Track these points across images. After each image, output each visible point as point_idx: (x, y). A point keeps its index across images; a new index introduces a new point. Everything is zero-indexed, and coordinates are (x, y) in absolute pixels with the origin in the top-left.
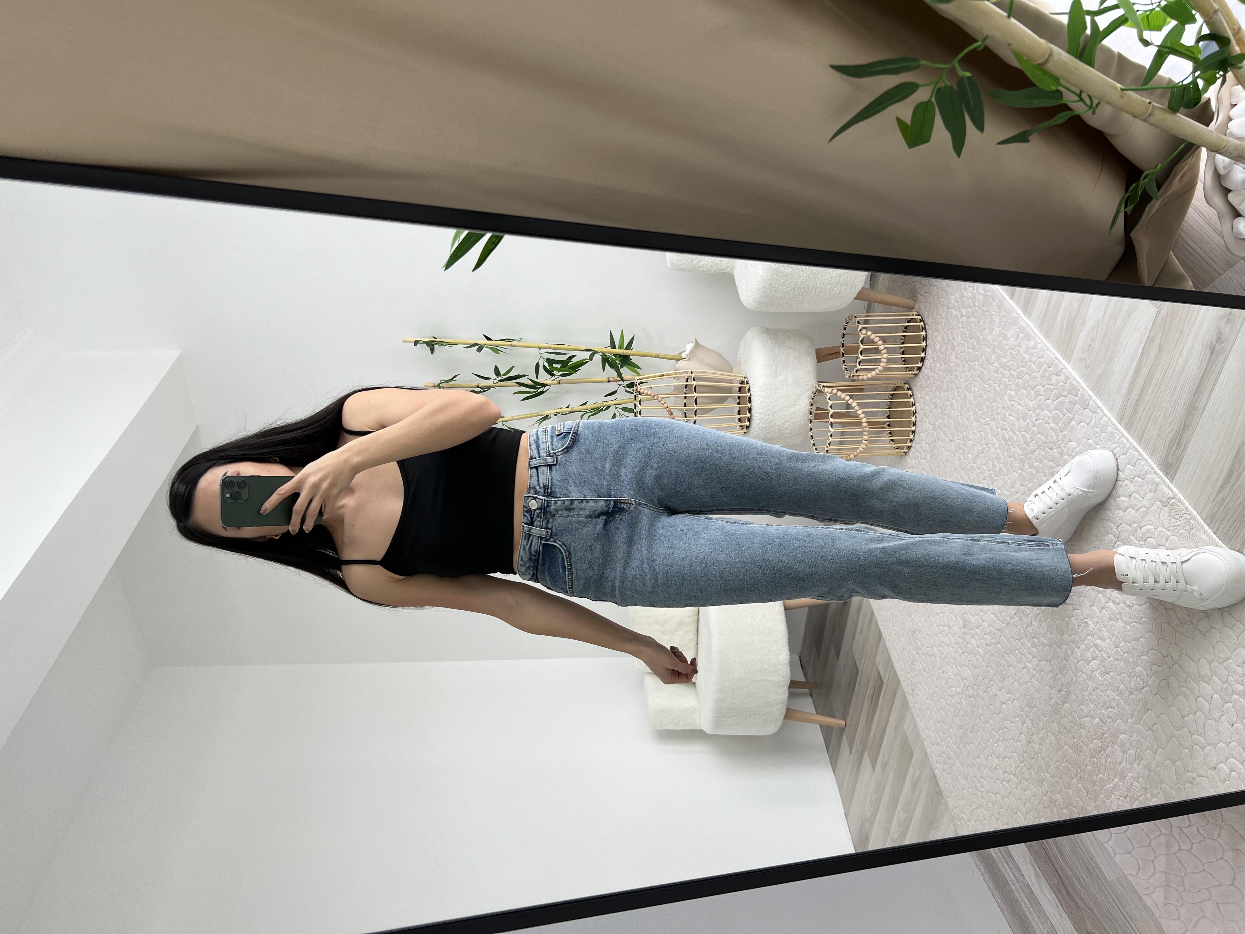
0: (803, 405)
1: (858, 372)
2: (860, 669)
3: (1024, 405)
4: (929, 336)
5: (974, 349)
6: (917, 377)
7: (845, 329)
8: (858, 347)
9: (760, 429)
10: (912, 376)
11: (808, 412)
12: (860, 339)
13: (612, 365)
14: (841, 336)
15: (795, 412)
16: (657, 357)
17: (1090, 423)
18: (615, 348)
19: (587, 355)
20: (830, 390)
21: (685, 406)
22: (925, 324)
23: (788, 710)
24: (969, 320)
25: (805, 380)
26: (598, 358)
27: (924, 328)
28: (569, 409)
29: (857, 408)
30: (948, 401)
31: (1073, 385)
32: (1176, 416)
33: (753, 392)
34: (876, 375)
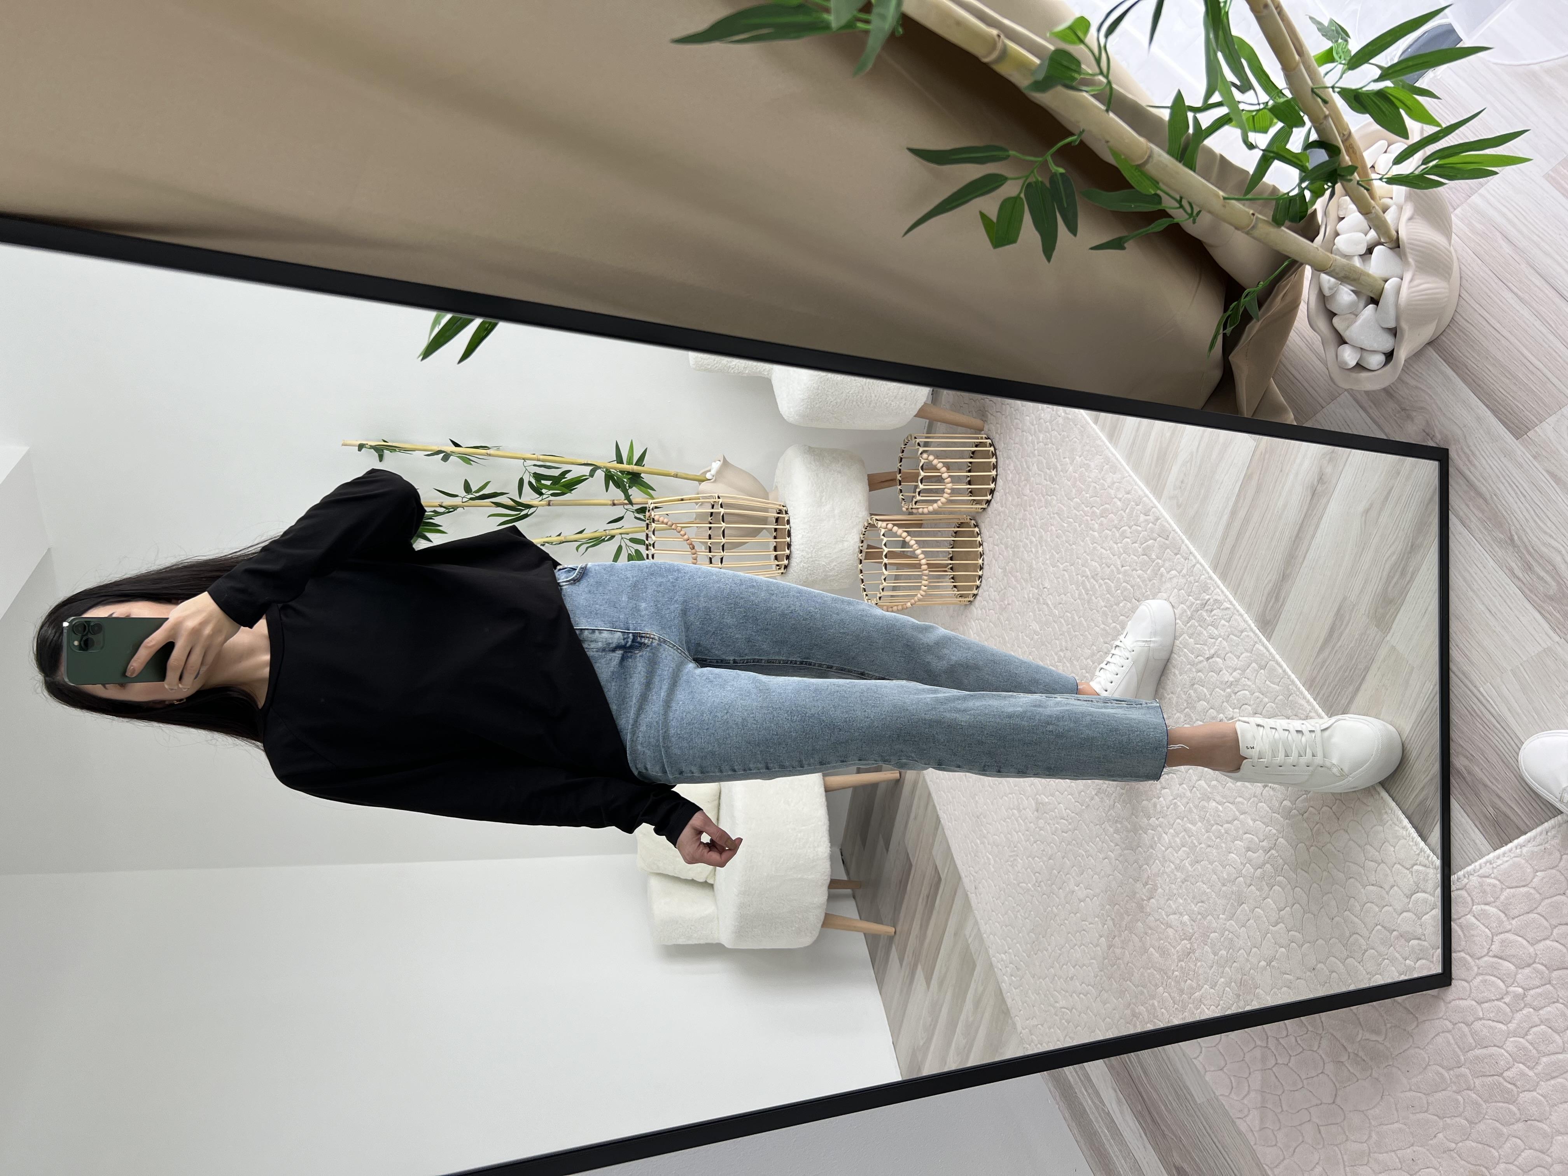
0: (852, 541)
1: (917, 504)
2: (914, 864)
3: (1108, 548)
4: (1000, 464)
5: (1052, 480)
6: (985, 512)
7: (903, 452)
8: (918, 474)
9: (800, 570)
10: (980, 510)
11: (857, 550)
12: (921, 465)
13: (618, 485)
14: (898, 461)
15: (842, 550)
16: (676, 476)
17: (1181, 571)
18: (622, 463)
19: (587, 470)
20: (884, 524)
21: (710, 538)
22: (995, 449)
23: (827, 916)
24: (1047, 446)
25: (855, 511)
26: (600, 474)
27: (994, 454)
28: (561, 538)
29: (915, 547)
30: (1021, 541)
31: (1164, 526)
32: (1274, 565)
33: (793, 523)
34: (939, 507)
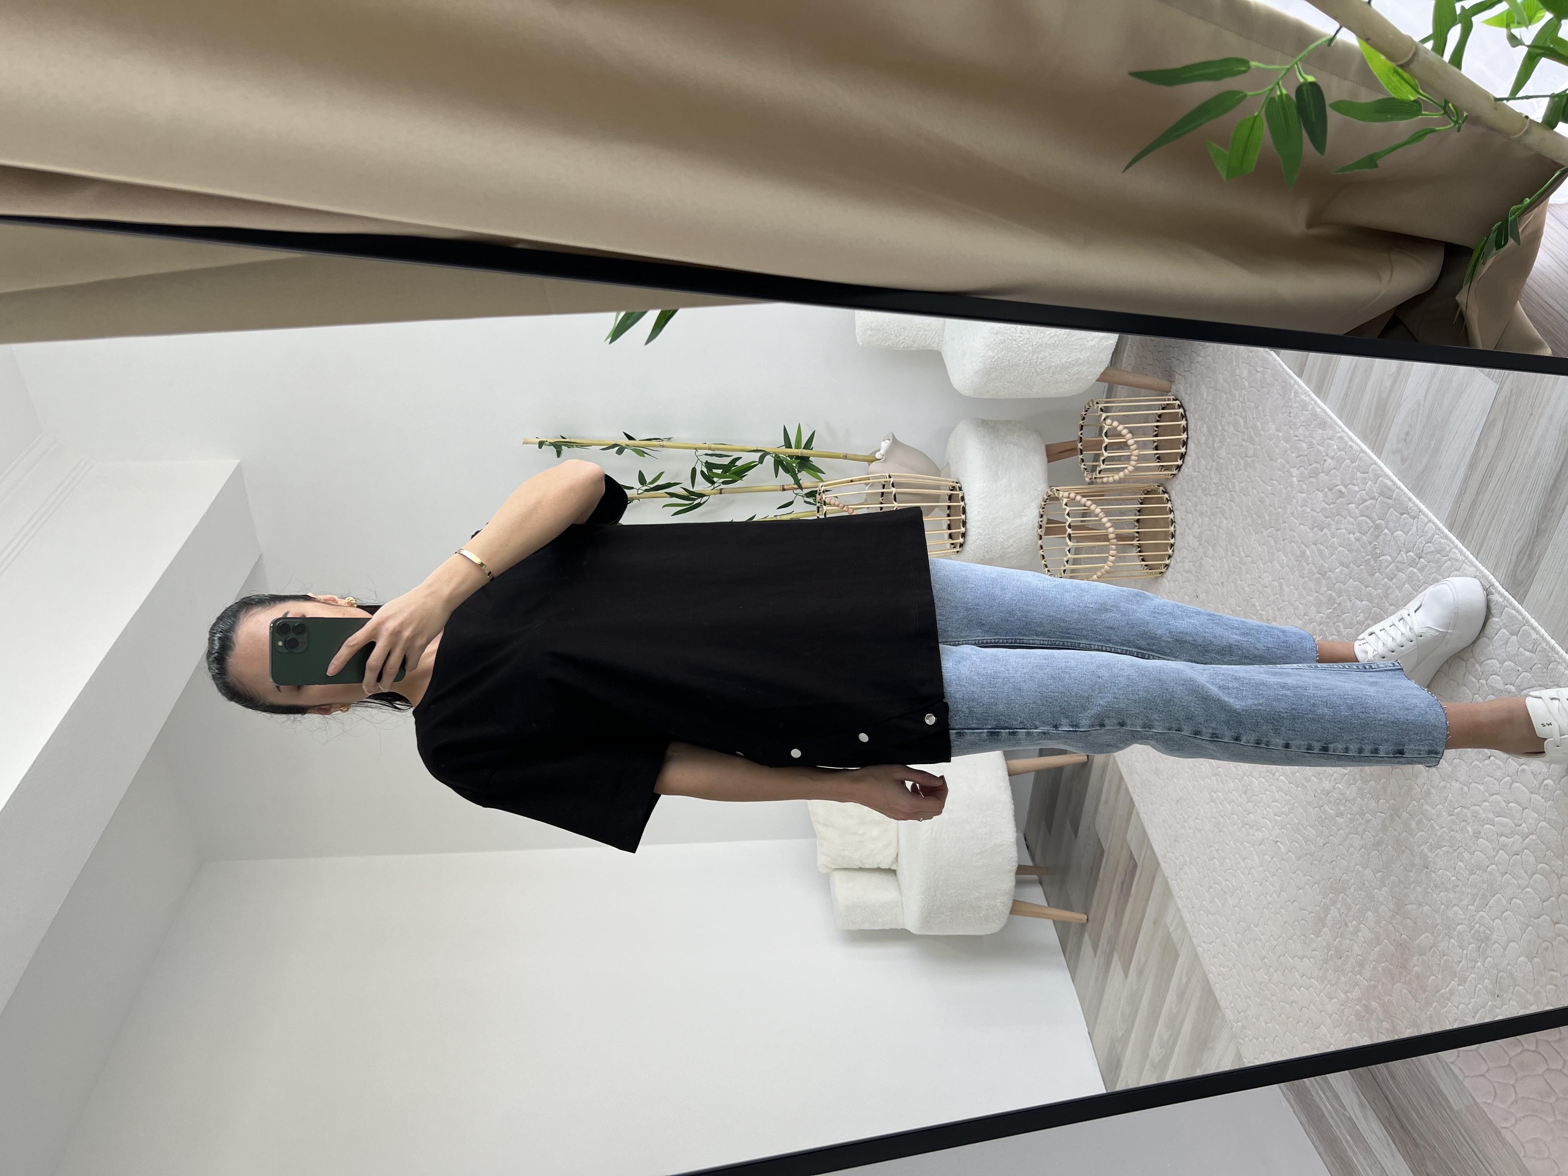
0: (1031, 516)
1: (1102, 473)
2: (1106, 849)
4: (1191, 426)
5: (1251, 441)
6: (1175, 479)
7: (1084, 419)
8: (1102, 441)
9: (977, 548)
10: (1169, 477)
11: (1037, 525)
12: (1104, 431)
13: (788, 469)
15: (1021, 526)
16: (845, 457)
18: (790, 447)
19: (756, 457)
20: (1066, 494)
22: (1185, 411)
23: (1015, 902)
24: (1244, 405)
25: (1033, 484)
26: (769, 460)
27: (1184, 416)
29: (1101, 516)
31: (1387, 485)
32: (1526, 520)
33: (969, 500)
34: (1125, 475)
